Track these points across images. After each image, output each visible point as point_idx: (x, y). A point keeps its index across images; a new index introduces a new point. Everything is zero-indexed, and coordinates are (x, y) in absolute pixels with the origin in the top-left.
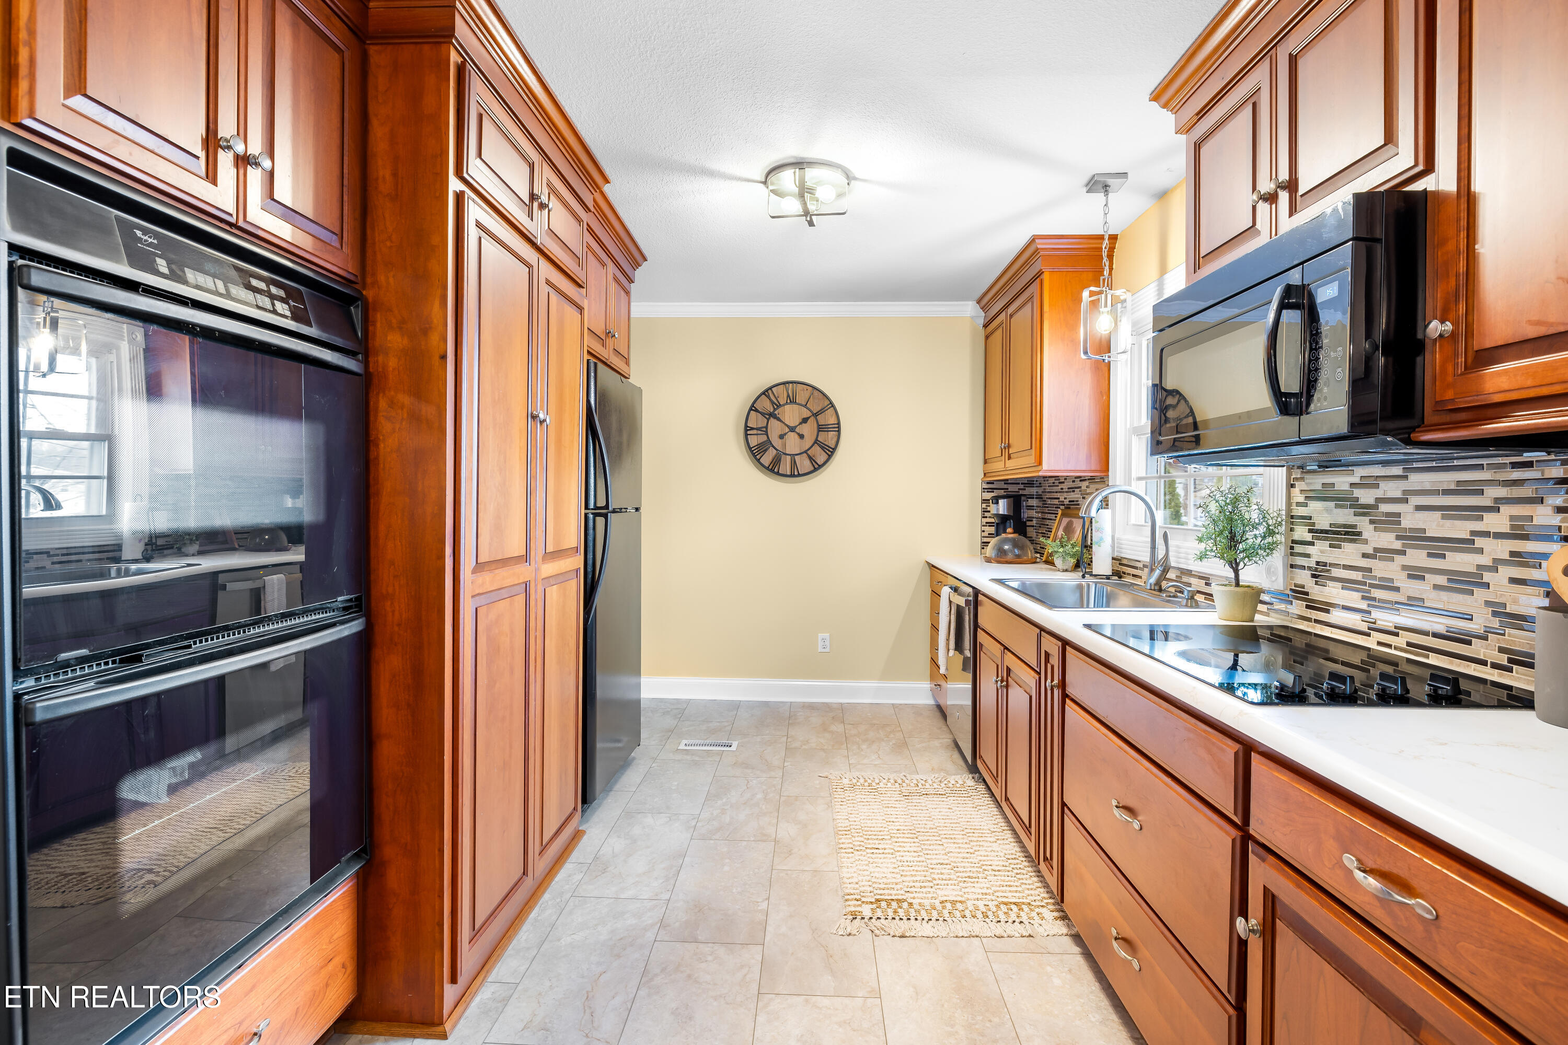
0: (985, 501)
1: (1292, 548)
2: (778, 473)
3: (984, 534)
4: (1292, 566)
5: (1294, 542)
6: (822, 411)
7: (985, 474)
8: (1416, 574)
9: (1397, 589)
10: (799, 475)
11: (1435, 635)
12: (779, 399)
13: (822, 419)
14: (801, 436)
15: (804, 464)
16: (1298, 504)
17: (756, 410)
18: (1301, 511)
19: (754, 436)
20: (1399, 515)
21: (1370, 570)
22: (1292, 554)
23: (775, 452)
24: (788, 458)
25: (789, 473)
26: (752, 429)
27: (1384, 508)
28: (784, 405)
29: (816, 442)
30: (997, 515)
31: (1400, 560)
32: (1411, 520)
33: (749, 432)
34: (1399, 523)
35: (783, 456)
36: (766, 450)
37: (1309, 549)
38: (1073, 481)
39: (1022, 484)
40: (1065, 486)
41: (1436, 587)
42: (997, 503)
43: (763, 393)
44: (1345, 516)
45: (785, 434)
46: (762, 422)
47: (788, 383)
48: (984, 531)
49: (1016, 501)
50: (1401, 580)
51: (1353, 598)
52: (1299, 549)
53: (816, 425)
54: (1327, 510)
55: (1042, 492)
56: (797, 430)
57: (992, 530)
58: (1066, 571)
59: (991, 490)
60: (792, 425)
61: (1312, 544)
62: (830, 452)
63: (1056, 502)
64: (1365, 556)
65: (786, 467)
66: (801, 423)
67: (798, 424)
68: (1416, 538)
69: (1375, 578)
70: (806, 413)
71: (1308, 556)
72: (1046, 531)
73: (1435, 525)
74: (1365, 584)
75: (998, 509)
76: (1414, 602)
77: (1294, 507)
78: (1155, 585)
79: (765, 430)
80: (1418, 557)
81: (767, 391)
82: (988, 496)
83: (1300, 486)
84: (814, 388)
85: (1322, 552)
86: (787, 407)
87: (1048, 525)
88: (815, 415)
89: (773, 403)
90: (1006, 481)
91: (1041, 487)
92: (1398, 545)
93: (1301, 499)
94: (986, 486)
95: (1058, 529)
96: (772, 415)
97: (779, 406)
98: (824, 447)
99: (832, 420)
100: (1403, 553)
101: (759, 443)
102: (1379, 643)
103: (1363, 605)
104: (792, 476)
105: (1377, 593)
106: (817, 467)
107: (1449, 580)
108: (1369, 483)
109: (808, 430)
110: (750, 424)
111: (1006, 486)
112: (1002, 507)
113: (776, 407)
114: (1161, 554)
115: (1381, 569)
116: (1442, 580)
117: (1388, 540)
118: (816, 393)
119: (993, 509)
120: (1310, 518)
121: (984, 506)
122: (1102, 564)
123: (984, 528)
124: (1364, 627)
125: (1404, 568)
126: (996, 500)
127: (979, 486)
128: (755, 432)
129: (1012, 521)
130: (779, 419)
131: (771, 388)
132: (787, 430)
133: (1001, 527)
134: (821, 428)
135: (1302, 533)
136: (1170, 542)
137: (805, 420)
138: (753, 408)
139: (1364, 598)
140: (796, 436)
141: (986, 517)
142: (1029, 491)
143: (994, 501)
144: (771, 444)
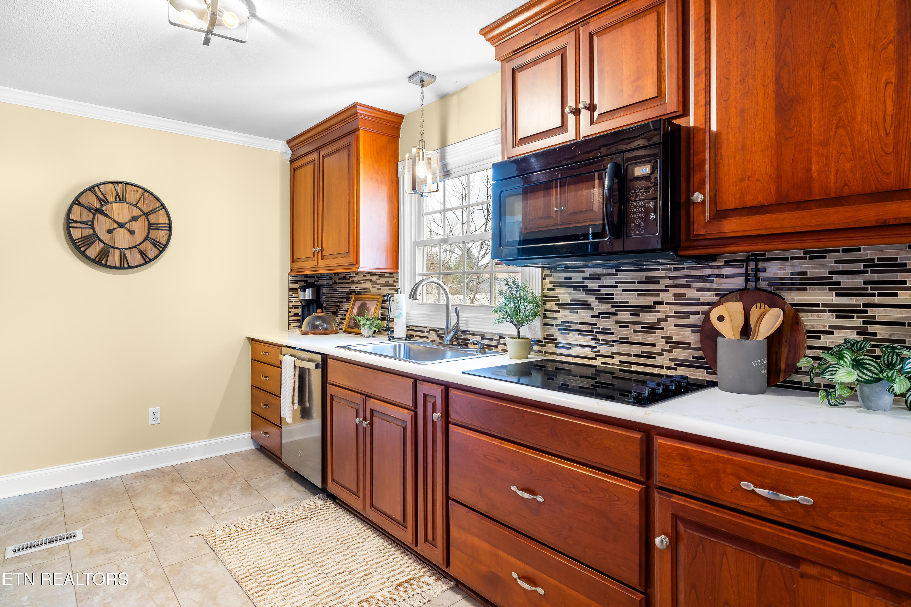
0: (291, 290)
1: (544, 314)
2: (106, 266)
3: (290, 314)
4: (545, 325)
5: (546, 311)
6: (154, 211)
7: (291, 270)
8: (623, 325)
9: (613, 334)
10: (129, 267)
11: (635, 356)
12: (107, 196)
13: (153, 219)
14: (132, 232)
15: (134, 257)
16: (548, 289)
17: (80, 205)
18: (550, 293)
19: (78, 229)
20: (613, 294)
21: (596, 324)
22: (545, 318)
23: (102, 245)
24: (117, 252)
25: (118, 265)
26: (75, 222)
27: (604, 291)
28: (112, 203)
29: (147, 238)
30: (305, 300)
31: (613, 318)
32: (620, 296)
33: (71, 225)
34: (613, 298)
35: (111, 250)
36: (92, 243)
37: (556, 315)
38: (364, 276)
39: (317, 277)
40: (356, 279)
41: (635, 331)
42: (305, 291)
43: (89, 189)
44: (581, 296)
45: (114, 229)
46: (87, 216)
47: (117, 182)
48: (290, 312)
49: (317, 290)
50: (614, 328)
51: (587, 340)
52: (549, 314)
53: (146, 223)
54: (569, 293)
55: (333, 283)
56: (127, 226)
57: (299, 311)
58: (369, 337)
59: (295, 282)
60: (121, 221)
61: (559, 311)
62: (162, 248)
63: (348, 290)
64: (593, 317)
65: (114, 259)
66: (130, 221)
67: (127, 220)
68: (623, 306)
69: (599, 328)
70: (137, 212)
71: (556, 318)
72: (337, 310)
73: (633, 299)
74: (593, 332)
75: (305, 296)
76: (624, 341)
77: (545, 291)
78: (450, 341)
79: (91, 224)
80: (625, 316)
81: (93, 187)
82: (296, 286)
83: (549, 279)
84: (145, 190)
85: (565, 316)
86: (116, 205)
87: (339, 306)
88: (146, 215)
89: (100, 200)
90: (306, 276)
91: (332, 279)
92: (613, 310)
93: (550, 286)
94: (291, 278)
95: (353, 308)
96: (99, 211)
97: (107, 202)
98: (155, 243)
99: (164, 220)
100: (615, 314)
101: (84, 235)
102: (602, 363)
103: (592, 343)
104: (122, 267)
105: (601, 337)
106: (147, 260)
107: (643, 327)
108: (594, 278)
109: (140, 227)
110: (72, 217)
111: (306, 279)
112: (308, 294)
113: (103, 203)
114: (453, 322)
115: (602, 323)
116: (639, 327)
117: (607, 307)
118: (146, 194)
119: (301, 295)
120: (556, 297)
121: (291, 293)
122: (400, 331)
123: (290, 310)
124: (593, 355)
125: (617, 322)
126: (303, 289)
127: (286, 278)
128: (79, 225)
129: (315, 304)
130: (106, 216)
131: (98, 185)
132: (116, 225)
133: (306, 309)
134: (151, 227)
135: (551, 305)
136: (460, 314)
137: (135, 219)
138: (76, 202)
139: (593, 339)
140: (126, 232)
141: (292, 302)
142: (324, 282)
143: (302, 290)
144: (98, 237)
